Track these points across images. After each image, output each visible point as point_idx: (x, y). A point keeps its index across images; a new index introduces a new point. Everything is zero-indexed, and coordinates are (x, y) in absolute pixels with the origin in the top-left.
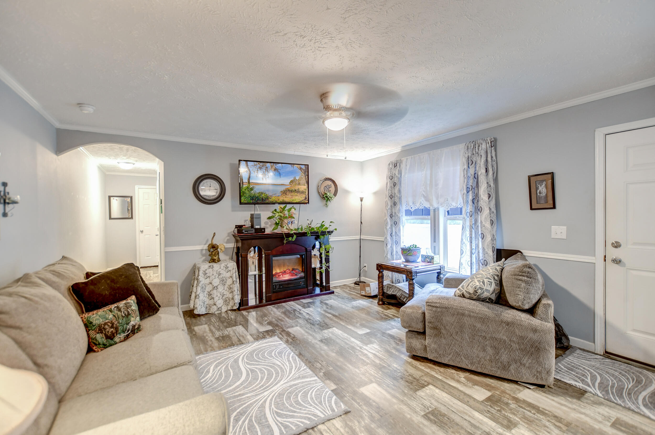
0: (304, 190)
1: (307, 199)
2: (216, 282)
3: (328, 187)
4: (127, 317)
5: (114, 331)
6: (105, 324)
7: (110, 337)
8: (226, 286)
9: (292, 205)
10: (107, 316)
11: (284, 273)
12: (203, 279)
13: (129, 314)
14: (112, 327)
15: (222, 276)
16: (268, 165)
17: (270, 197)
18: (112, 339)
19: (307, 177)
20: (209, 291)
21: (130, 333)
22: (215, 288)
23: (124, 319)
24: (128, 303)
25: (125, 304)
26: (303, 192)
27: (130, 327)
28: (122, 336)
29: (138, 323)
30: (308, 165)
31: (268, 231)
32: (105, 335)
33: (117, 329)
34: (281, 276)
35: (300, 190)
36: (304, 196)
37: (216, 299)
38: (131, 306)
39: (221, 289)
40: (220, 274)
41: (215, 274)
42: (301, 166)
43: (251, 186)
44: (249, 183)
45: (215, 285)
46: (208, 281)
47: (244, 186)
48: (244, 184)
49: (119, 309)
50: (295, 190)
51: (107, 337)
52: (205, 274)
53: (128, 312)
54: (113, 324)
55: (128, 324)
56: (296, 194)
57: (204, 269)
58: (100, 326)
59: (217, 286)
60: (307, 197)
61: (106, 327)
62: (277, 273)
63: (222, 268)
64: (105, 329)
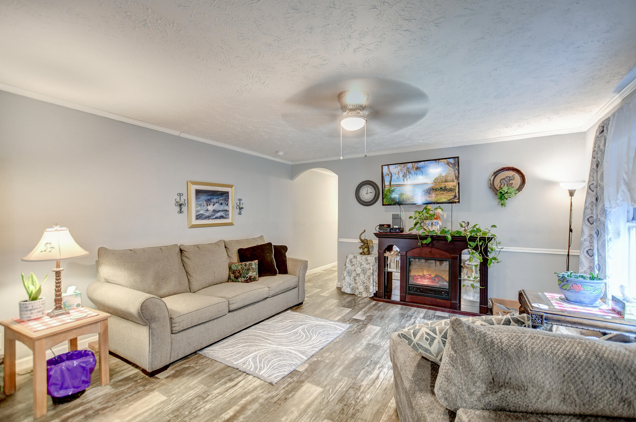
0: (453, 187)
1: (458, 197)
2: (359, 270)
3: (508, 180)
4: (248, 270)
5: (239, 275)
6: (236, 270)
7: (237, 278)
8: (366, 276)
9: (439, 205)
10: (238, 267)
11: (423, 277)
12: (350, 266)
13: (249, 269)
14: (239, 273)
15: (363, 266)
16: (410, 165)
17: (412, 198)
18: (237, 279)
19: (456, 171)
20: (355, 276)
21: (248, 279)
22: (358, 275)
23: (246, 271)
24: (251, 263)
25: (250, 263)
26: (451, 190)
27: (248, 276)
28: (243, 279)
29: (254, 276)
30: (458, 157)
31: (406, 232)
32: (235, 275)
33: (241, 275)
34: (420, 279)
35: (447, 187)
36: (454, 194)
37: (359, 284)
38: (252, 265)
39: (362, 277)
40: (361, 265)
41: (358, 264)
42: (449, 160)
43: (392, 188)
44: (390, 185)
45: (358, 273)
46: (353, 268)
47: (386, 189)
48: (386, 186)
49: (246, 265)
50: (441, 188)
51: (235, 277)
52: (351, 262)
53: (249, 268)
54: (240, 271)
55: (247, 274)
56: (442, 192)
57: (351, 258)
58: (234, 271)
59: (359, 274)
60: (457, 195)
61: (236, 272)
62: (415, 276)
63: (363, 260)
64: (235, 273)
